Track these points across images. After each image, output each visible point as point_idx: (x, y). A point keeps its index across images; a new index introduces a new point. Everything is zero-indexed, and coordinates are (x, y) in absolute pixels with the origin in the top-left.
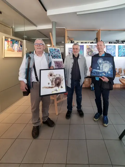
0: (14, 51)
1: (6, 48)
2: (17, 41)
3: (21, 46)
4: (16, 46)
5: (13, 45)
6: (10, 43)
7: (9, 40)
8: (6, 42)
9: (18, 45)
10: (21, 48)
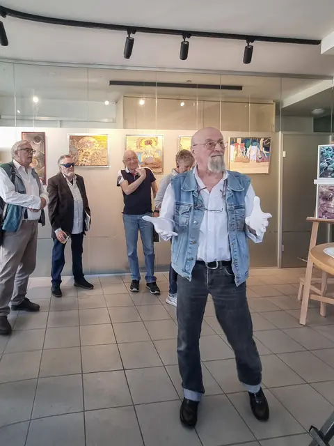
0: (248, 160)
1: (233, 157)
2: (255, 141)
3: (267, 148)
4: (253, 151)
5: (246, 150)
6: (239, 146)
7: (239, 141)
8: (233, 147)
9: (259, 147)
10: (265, 152)
